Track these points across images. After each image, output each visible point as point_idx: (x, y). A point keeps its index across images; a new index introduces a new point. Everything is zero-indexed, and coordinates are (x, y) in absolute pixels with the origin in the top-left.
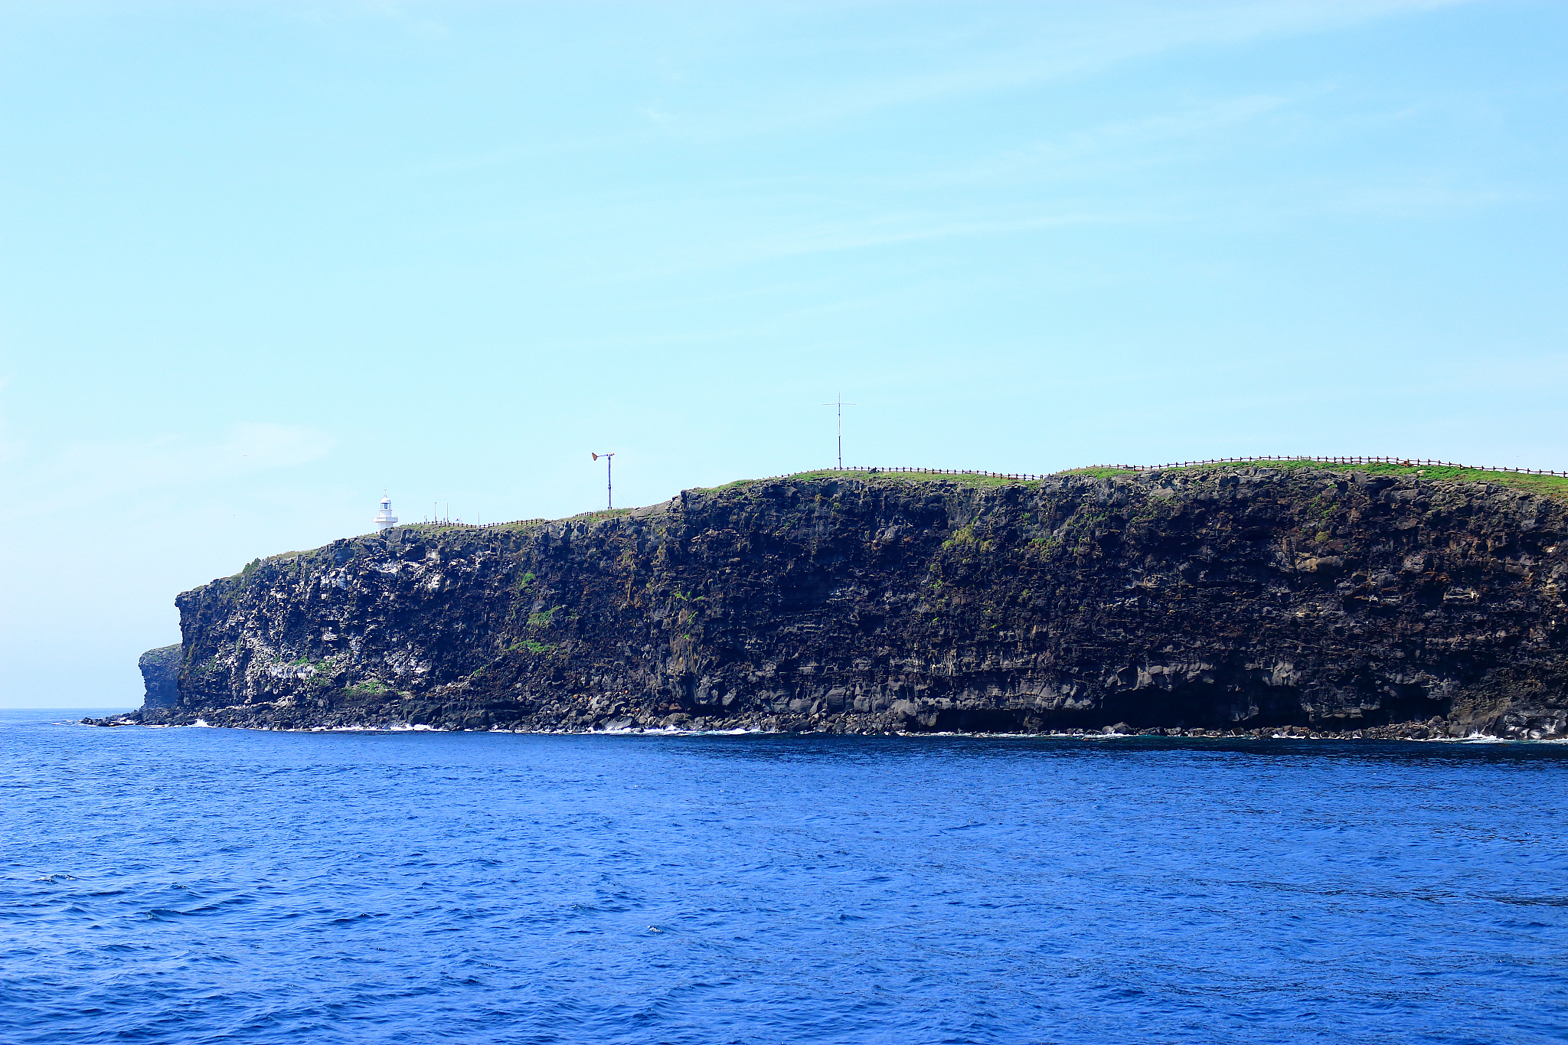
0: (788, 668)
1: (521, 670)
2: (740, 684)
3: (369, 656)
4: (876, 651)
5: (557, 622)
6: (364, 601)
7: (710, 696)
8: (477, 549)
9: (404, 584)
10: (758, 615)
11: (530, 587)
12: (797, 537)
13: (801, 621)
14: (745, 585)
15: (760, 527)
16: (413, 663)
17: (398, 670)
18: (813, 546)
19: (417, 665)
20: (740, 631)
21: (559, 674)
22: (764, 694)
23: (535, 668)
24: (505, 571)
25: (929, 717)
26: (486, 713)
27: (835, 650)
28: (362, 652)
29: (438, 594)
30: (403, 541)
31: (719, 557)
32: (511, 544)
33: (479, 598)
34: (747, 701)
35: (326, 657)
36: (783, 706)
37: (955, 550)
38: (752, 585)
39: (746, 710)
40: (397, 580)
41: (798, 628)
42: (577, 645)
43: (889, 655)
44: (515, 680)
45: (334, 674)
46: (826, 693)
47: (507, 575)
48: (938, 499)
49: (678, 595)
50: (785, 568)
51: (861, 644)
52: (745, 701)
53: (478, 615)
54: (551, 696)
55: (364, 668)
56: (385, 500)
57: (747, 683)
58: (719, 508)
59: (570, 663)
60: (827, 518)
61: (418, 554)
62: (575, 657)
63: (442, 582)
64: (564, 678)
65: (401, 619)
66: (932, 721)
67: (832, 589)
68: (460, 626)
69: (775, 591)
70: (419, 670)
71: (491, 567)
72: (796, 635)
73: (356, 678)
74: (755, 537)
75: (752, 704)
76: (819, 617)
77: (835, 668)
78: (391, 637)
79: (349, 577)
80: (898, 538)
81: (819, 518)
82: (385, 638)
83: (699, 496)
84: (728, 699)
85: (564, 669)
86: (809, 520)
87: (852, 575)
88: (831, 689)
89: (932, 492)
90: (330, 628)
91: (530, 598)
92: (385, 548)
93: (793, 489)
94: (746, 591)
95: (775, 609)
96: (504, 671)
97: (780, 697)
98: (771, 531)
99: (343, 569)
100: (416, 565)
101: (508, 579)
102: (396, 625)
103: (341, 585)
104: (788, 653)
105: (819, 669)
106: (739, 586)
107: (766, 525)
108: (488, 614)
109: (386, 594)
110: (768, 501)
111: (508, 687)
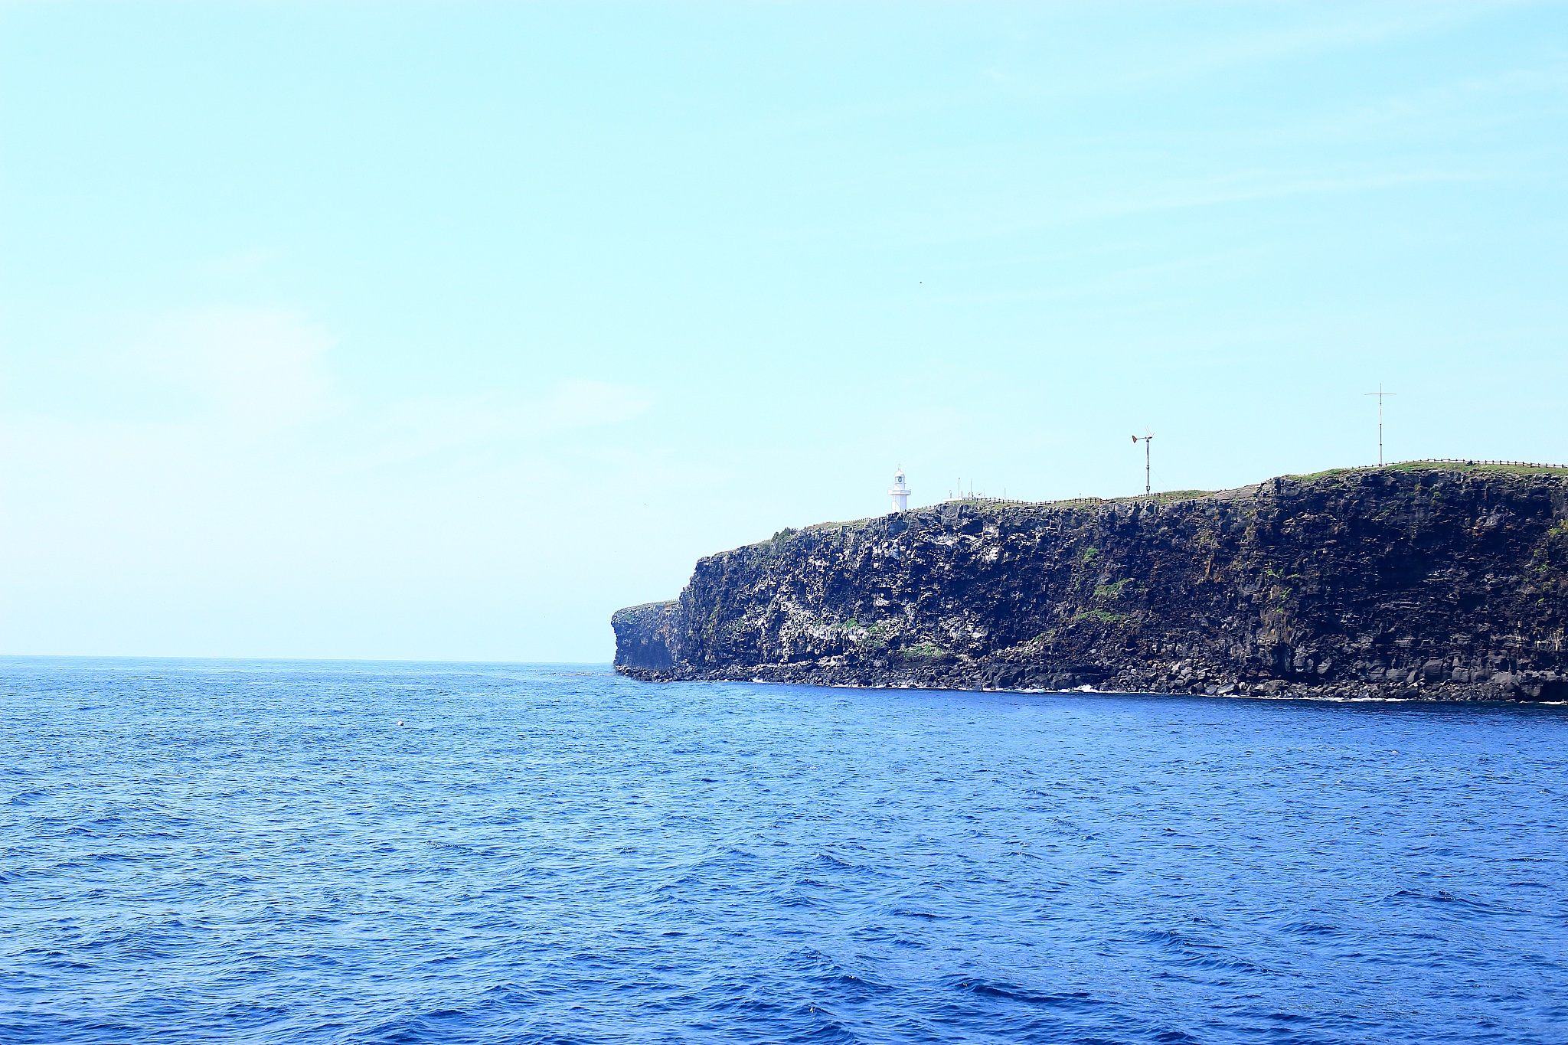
0: (1385, 641)
1: (1095, 637)
2: (1335, 654)
3: (923, 621)
4: (1475, 627)
5: (1127, 593)
6: (918, 570)
7: (1305, 665)
8: (1036, 525)
9: (961, 556)
10: (1355, 592)
11: (1095, 561)
12: (1396, 522)
13: (1397, 598)
14: (1341, 565)
15: (1359, 513)
16: (970, 628)
17: (954, 635)
18: (1414, 530)
19: (974, 630)
20: (1337, 606)
21: (1132, 642)
22: (1359, 664)
23: (1108, 636)
24: (1066, 546)
25: (1533, 688)
26: (1073, 676)
27: (1433, 625)
28: (916, 617)
29: (996, 566)
30: (960, 516)
31: (1315, 539)
32: (1072, 521)
33: (1038, 570)
34: (1342, 670)
35: (878, 621)
36: (1379, 676)
37: (1562, 537)
38: (1350, 565)
39: (1341, 678)
40: (952, 552)
41: (1395, 605)
42: (1147, 616)
43: (1490, 631)
44: (1089, 646)
45: (888, 637)
46: (1423, 664)
47: (1069, 548)
48: (1543, 491)
49: (1270, 573)
50: (1383, 550)
51: (1460, 620)
52: (1340, 670)
53: (1037, 586)
54: (1126, 662)
55: (919, 632)
56: (899, 474)
57: (1343, 653)
58: (1316, 494)
59: (1141, 632)
60: (1427, 506)
61: (975, 526)
62: (1145, 626)
63: (1001, 554)
64: (1137, 645)
65: (956, 588)
66: (1536, 691)
67: (1430, 570)
68: (1018, 595)
69: (1373, 570)
70: (976, 635)
71: (1051, 541)
72: (1392, 611)
73: (910, 642)
74: (1353, 522)
75: (1347, 673)
76: (1417, 595)
77: (1432, 642)
78: (946, 604)
79: (903, 548)
80: (1501, 524)
81: (1420, 505)
82: (939, 605)
83: (1294, 483)
84: (1323, 667)
85: (1136, 637)
86: (1408, 507)
87: (1451, 558)
88: (1427, 660)
89: (1536, 484)
90: (882, 595)
91: (1095, 571)
92: (940, 522)
93: (1393, 479)
94: (1343, 570)
95: (1371, 587)
96: (1078, 638)
97: (1376, 667)
98: (1371, 516)
99: (896, 540)
100: (973, 538)
101: (1069, 553)
102: (951, 593)
103: (894, 555)
104: (1384, 628)
105: (1416, 643)
106: (1336, 565)
107: (1365, 511)
108: (1047, 585)
109: (941, 564)
110: (1367, 489)
111: (1084, 653)
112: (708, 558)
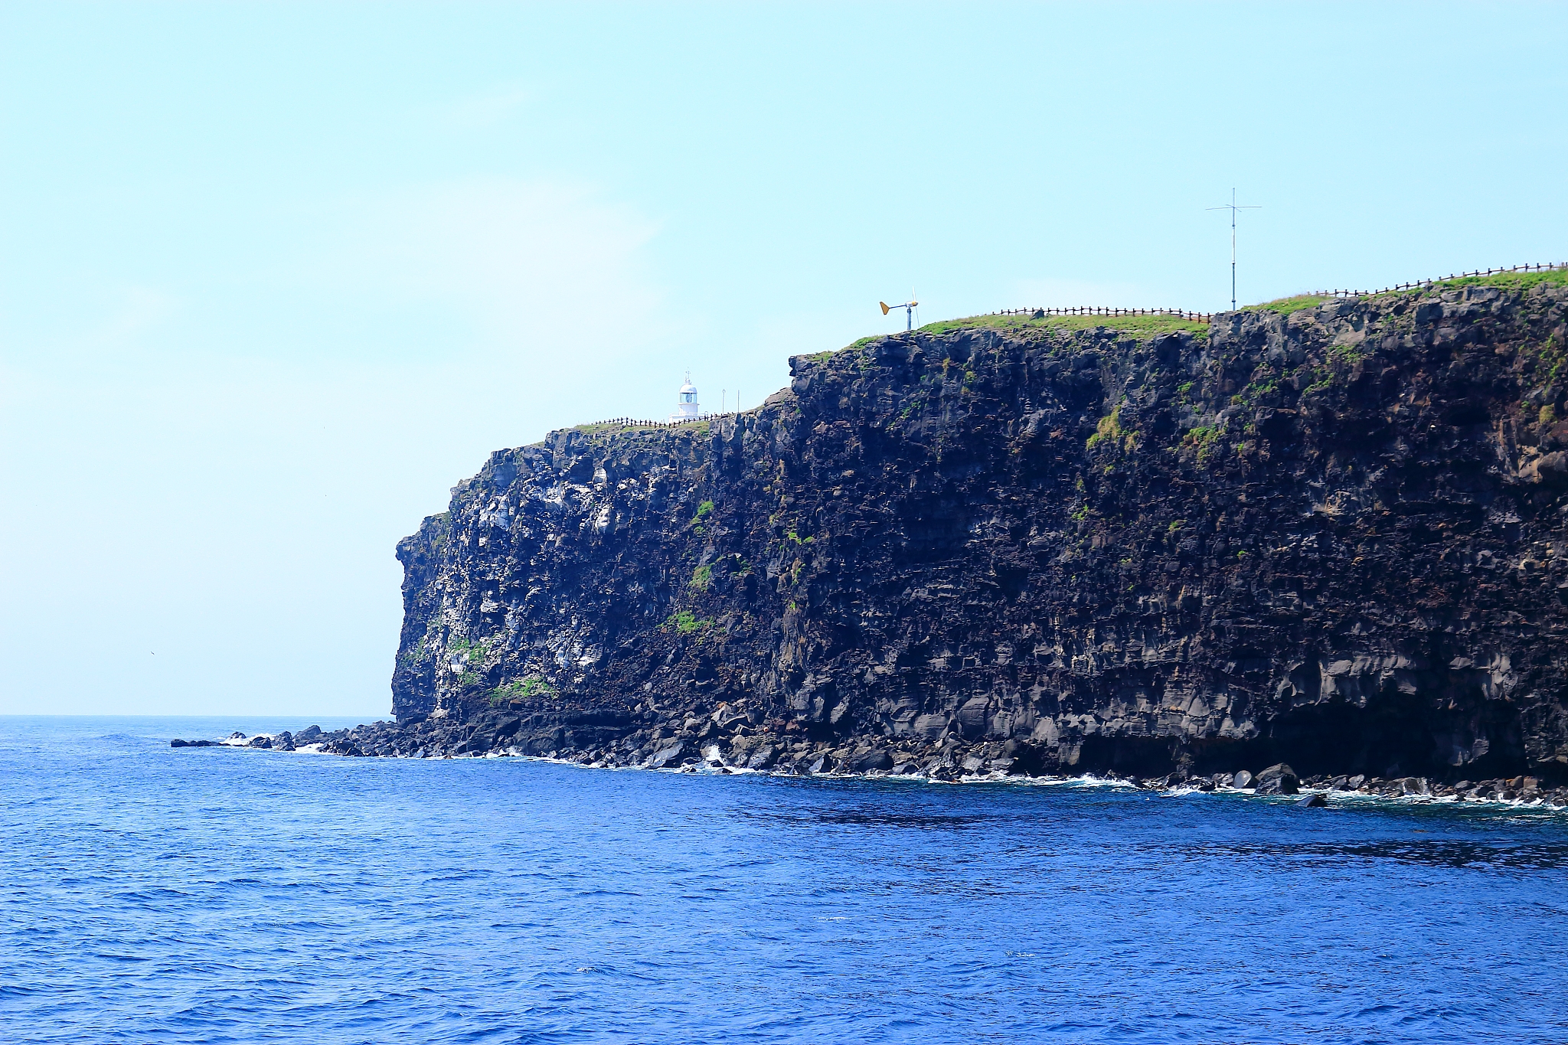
0: (915, 657)
1: (656, 661)
2: (855, 687)
3: (531, 638)
4: (1019, 631)
5: (718, 581)
6: (529, 547)
7: (811, 706)
8: (651, 461)
9: (571, 519)
10: (875, 570)
11: (702, 525)
12: (918, 432)
13: (935, 578)
14: (857, 517)
15: (871, 416)
16: (577, 649)
17: (561, 660)
18: (938, 452)
19: (583, 653)
20: (853, 596)
21: (708, 667)
22: (884, 704)
23: (677, 659)
24: (682, 499)
25: (1071, 749)
27: (975, 629)
28: (521, 631)
29: (607, 535)
30: (569, 451)
31: (829, 469)
32: (692, 453)
33: (654, 543)
34: (864, 716)
35: (482, 640)
36: (905, 726)
37: (1099, 451)
38: (868, 516)
39: (865, 731)
40: (563, 515)
41: (931, 592)
42: (739, 620)
43: (1032, 638)
44: (645, 677)
45: (487, 667)
46: (961, 703)
47: (686, 504)
48: (1093, 361)
49: (792, 535)
50: (907, 486)
51: (1004, 619)
52: (861, 717)
53: (656, 571)
54: (687, 705)
55: (523, 656)
57: (864, 686)
58: (827, 384)
59: (727, 650)
60: (956, 398)
61: (583, 473)
62: (735, 641)
63: (612, 515)
64: (716, 676)
65: (569, 577)
66: (1074, 757)
67: (969, 522)
68: (636, 589)
69: (896, 527)
70: (585, 661)
71: (670, 491)
72: (925, 602)
73: (511, 673)
74: (867, 434)
75: (871, 721)
76: (958, 572)
77: (977, 661)
78: (559, 607)
79: (512, 510)
80: (1042, 430)
81: (947, 398)
82: (550, 609)
83: (810, 366)
84: (838, 712)
85: (717, 660)
86: (934, 402)
87: (992, 498)
88: (969, 697)
89: (1085, 348)
90: (490, 593)
91: (700, 542)
92: (550, 464)
93: (917, 349)
94: (858, 527)
95: (901, 559)
96: (632, 663)
97: (901, 710)
98: (885, 423)
99: (504, 497)
100: (583, 490)
101: (688, 511)
102: (564, 587)
103: (502, 523)
104: (914, 634)
105: (954, 662)
106: (850, 518)
107: (878, 413)
108: (668, 568)
109: (551, 537)
110: (883, 371)
111: (630, 689)
112: (410, 538)
